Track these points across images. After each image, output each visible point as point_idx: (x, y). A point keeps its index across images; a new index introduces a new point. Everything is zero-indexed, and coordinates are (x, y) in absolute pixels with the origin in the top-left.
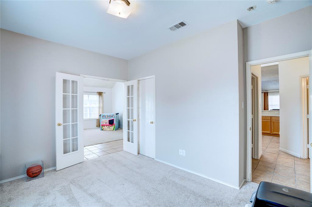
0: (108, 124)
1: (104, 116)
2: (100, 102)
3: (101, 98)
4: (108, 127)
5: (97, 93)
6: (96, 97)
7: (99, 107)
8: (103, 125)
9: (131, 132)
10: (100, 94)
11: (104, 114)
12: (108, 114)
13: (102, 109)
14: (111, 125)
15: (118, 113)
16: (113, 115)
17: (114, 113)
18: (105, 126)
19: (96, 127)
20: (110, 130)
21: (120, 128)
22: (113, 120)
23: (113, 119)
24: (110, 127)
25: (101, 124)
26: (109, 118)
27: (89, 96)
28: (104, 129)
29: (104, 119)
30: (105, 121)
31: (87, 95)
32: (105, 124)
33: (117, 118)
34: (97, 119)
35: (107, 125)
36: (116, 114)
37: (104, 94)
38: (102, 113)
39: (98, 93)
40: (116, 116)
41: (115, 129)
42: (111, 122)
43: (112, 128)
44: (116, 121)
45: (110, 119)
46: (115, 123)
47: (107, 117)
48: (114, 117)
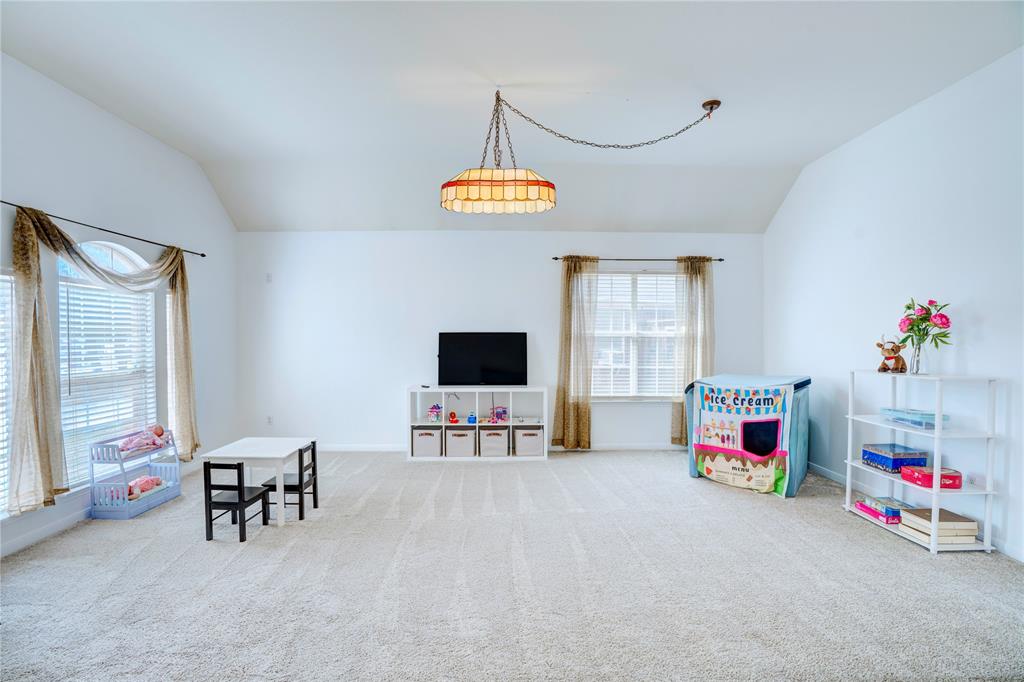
0: (738, 446)
1: (712, 397)
2: (692, 313)
3: (700, 289)
4: (739, 464)
5: (679, 260)
6: (668, 289)
7: (691, 339)
8: (705, 451)
10: (695, 266)
11: (719, 382)
12: (745, 384)
13: (704, 347)
14: (756, 457)
15: (808, 382)
16: (777, 393)
17: (776, 377)
18: (720, 458)
20: (752, 484)
22: (772, 427)
23: (771, 416)
24: (749, 464)
25: (694, 440)
26: (748, 411)
27: (634, 283)
28: (709, 471)
29: (715, 415)
30: (726, 425)
31: (627, 279)
32: (716, 442)
33: (802, 414)
34: (674, 404)
35: (729, 454)
36: (799, 386)
37: (714, 269)
38: (704, 374)
39: (682, 265)
40: (796, 401)
41: (784, 485)
42: (760, 440)
43: (765, 474)
44: (793, 432)
45: (753, 418)
46: (785, 442)
47: (730, 401)
48: (784, 410)
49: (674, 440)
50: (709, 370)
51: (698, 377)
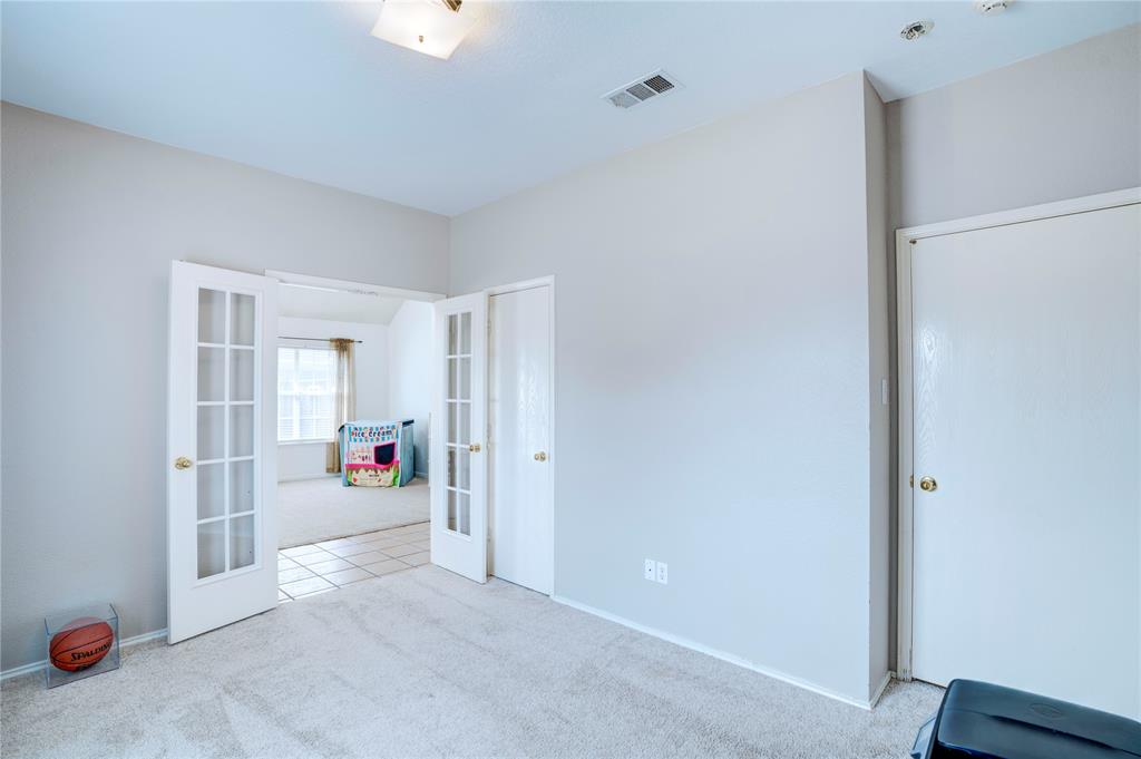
0: (373, 463)
1: (355, 432)
2: (340, 378)
3: (345, 358)
4: (373, 473)
5: (331, 341)
6: (328, 358)
7: (339, 397)
8: (353, 468)
9: (462, 494)
10: (342, 345)
11: (358, 424)
12: (375, 424)
13: (349, 402)
14: (382, 466)
15: (412, 422)
16: (393, 427)
17: (395, 419)
18: (362, 471)
19: (324, 474)
20: (381, 483)
21: (419, 477)
22: (392, 447)
23: (390, 441)
24: (379, 472)
25: (345, 461)
26: (378, 440)
27: (297, 354)
28: (355, 480)
29: (359, 445)
30: (363, 450)
31: (293, 351)
32: (359, 461)
33: (408, 440)
34: (328, 444)
35: (367, 468)
36: (405, 424)
37: (356, 348)
38: (349, 419)
39: (334, 344)
40: (404, 432)
41: (398, 479)
42: (384, 456)
43: (388, 476)
44: (404, 449)
45: (381, 443)
46: (398, 455)
47: (367, 435)
48: (397, 437)
49: (328, 470)
50: (352, 417)
51: (345, 421)
